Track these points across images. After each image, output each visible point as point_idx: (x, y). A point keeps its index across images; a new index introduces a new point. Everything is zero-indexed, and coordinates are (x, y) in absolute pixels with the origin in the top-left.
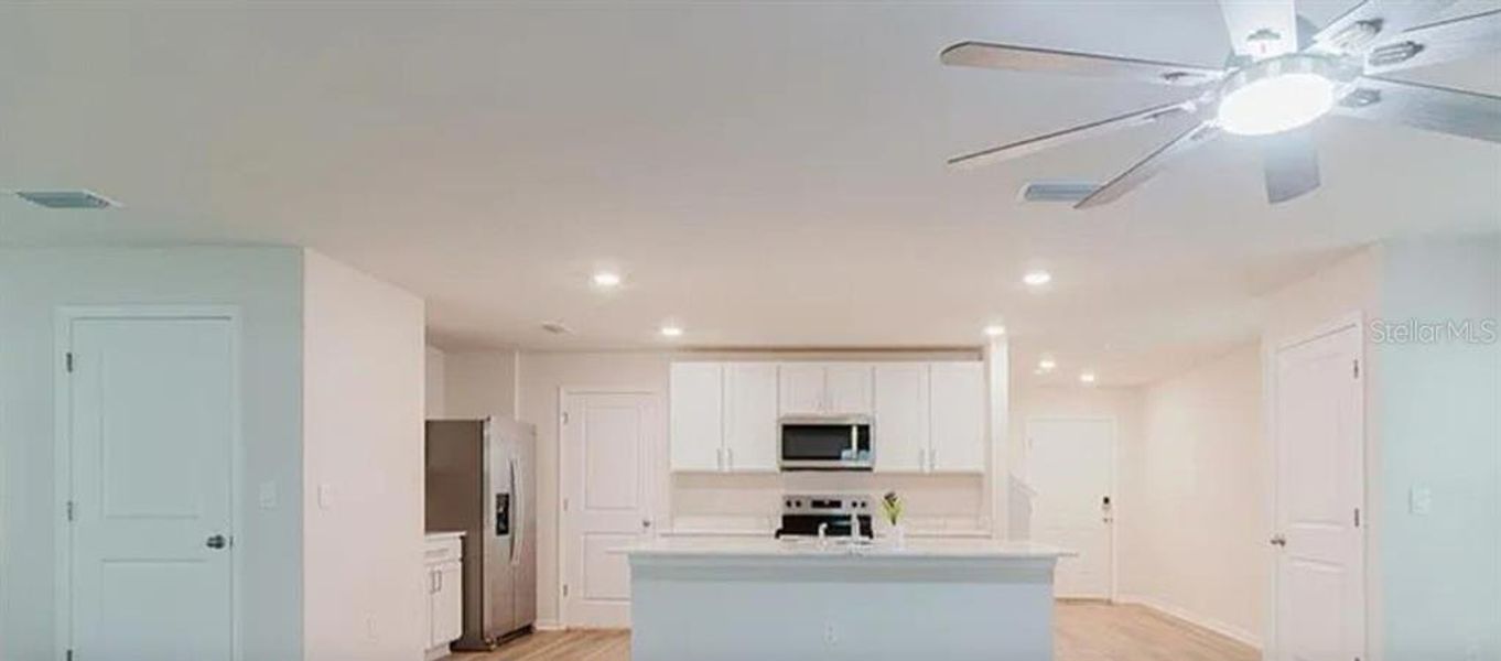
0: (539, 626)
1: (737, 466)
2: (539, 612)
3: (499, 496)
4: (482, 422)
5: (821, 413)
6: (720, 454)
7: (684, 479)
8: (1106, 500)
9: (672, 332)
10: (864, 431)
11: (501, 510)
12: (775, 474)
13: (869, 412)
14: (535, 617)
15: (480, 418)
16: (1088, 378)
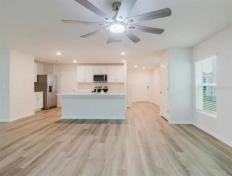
0: (58, 106)
1: (87, 82)
2: (58, 104)
3: (49, 86)
4: (46, 75)
5: (100, 74)
6: (84, 80)
7: (80, 84)
8: (148, 87)
9: (75, 61)
10: (106, 76)
11: (50, 88)
12: (92, 83)
13: (107, 74)
14: (57, 105)
15: (46, 74)
16: (144, 68)
